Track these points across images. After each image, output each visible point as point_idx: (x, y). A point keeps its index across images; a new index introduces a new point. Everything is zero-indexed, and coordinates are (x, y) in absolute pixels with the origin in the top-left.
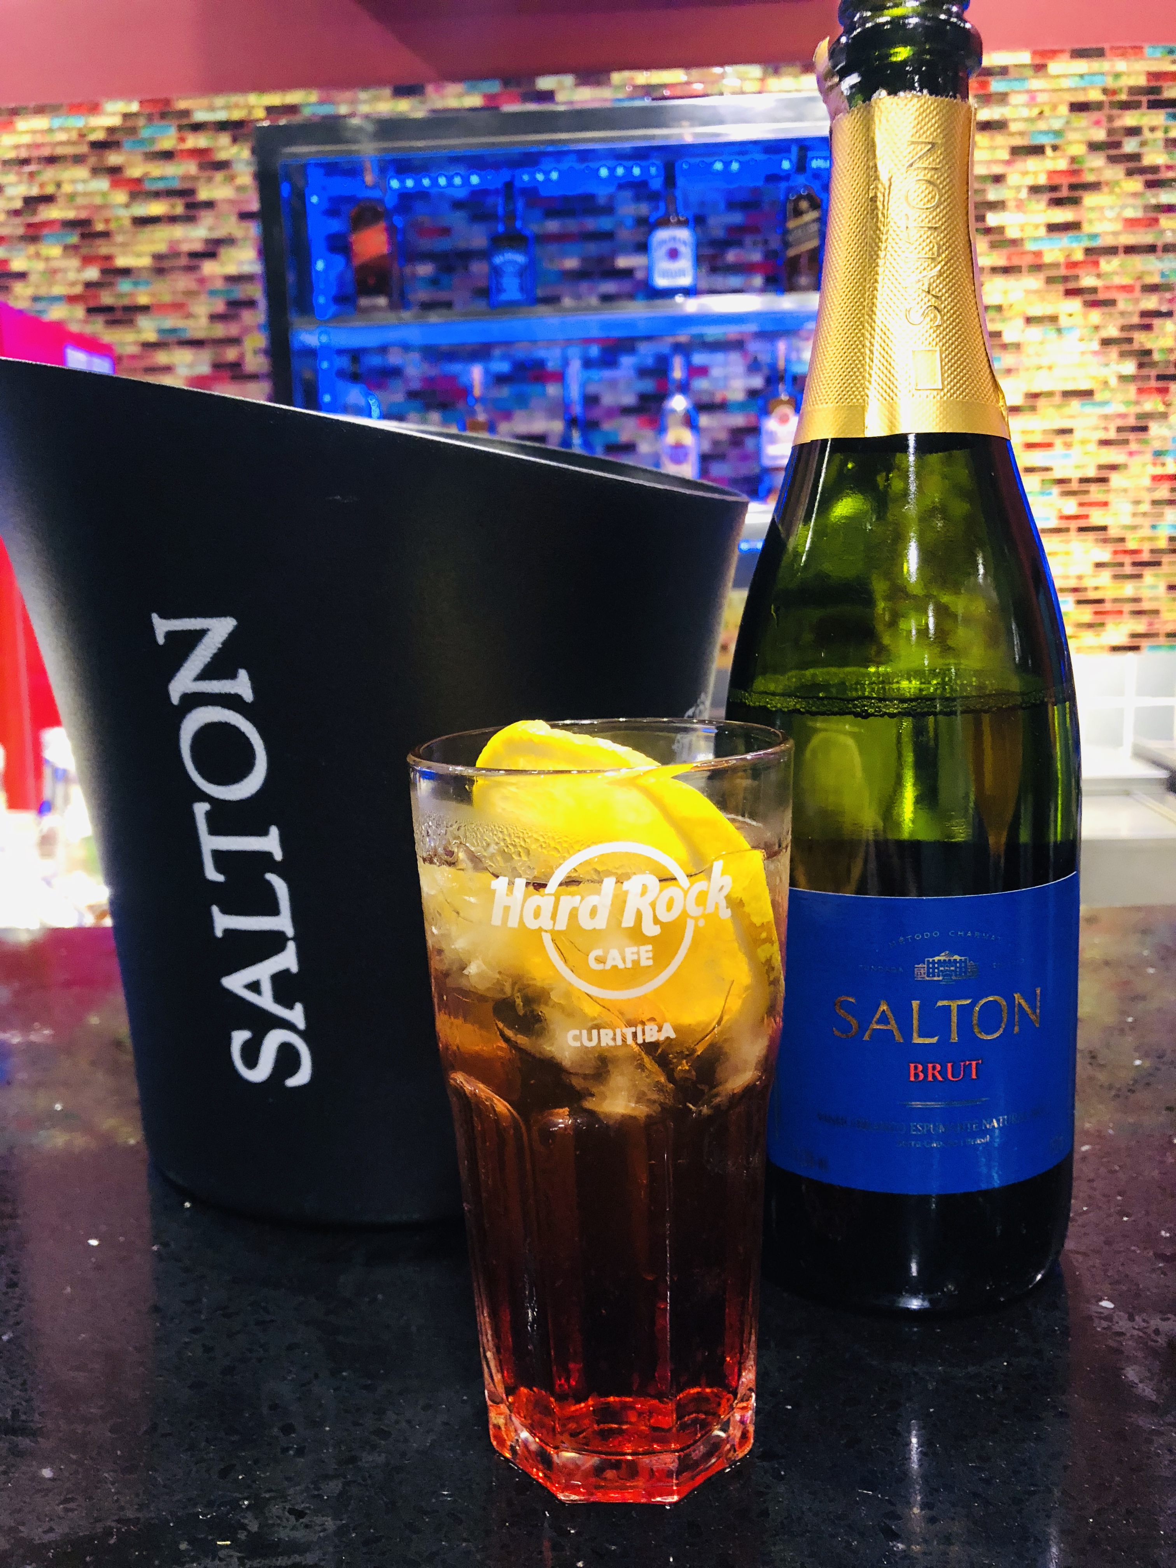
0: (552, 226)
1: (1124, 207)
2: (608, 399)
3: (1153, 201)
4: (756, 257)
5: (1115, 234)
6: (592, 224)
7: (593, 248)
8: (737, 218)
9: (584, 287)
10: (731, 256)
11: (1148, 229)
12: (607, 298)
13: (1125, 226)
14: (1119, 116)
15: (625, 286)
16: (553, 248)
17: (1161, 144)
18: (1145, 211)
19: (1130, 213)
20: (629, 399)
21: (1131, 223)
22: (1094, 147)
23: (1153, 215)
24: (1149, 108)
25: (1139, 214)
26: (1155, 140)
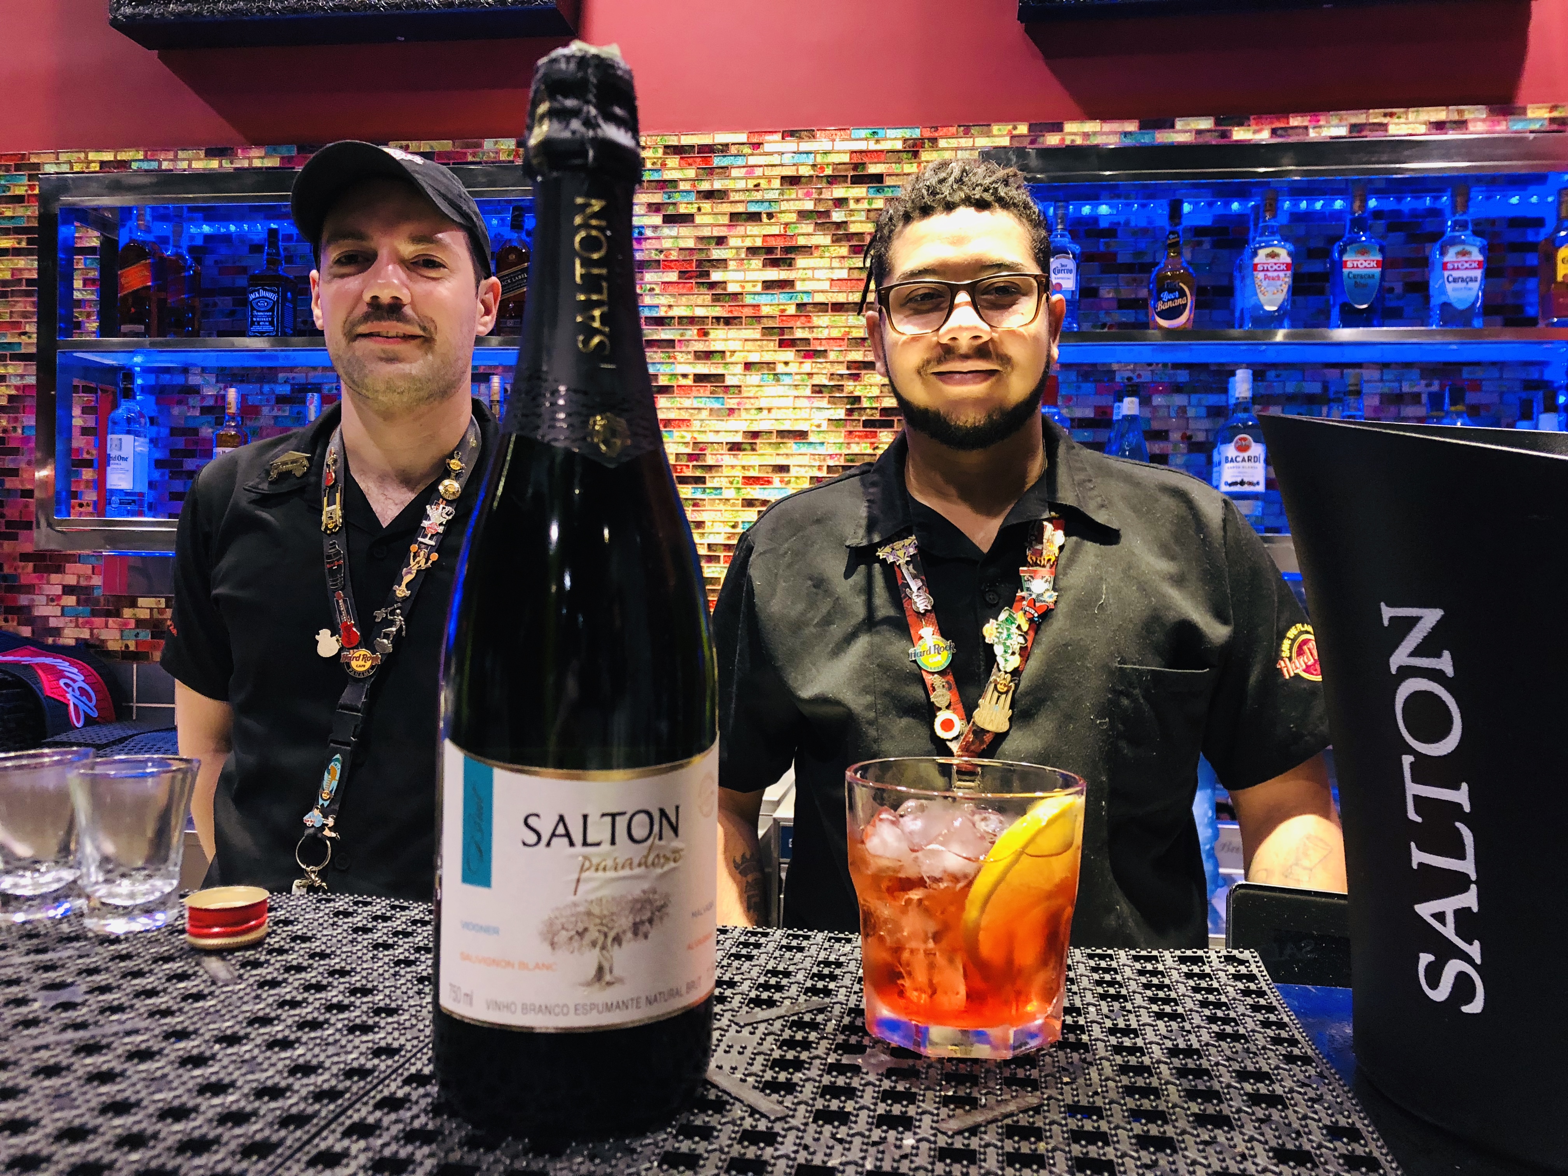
1: (831, 269)
5: (825, 292)
13: (833, 286)
14: (828, 189)
19: (838, 274)
21: (839, 283)
22: (803, 215)
24: (853, 182)
25: (845, 275)
26: (859, 211)
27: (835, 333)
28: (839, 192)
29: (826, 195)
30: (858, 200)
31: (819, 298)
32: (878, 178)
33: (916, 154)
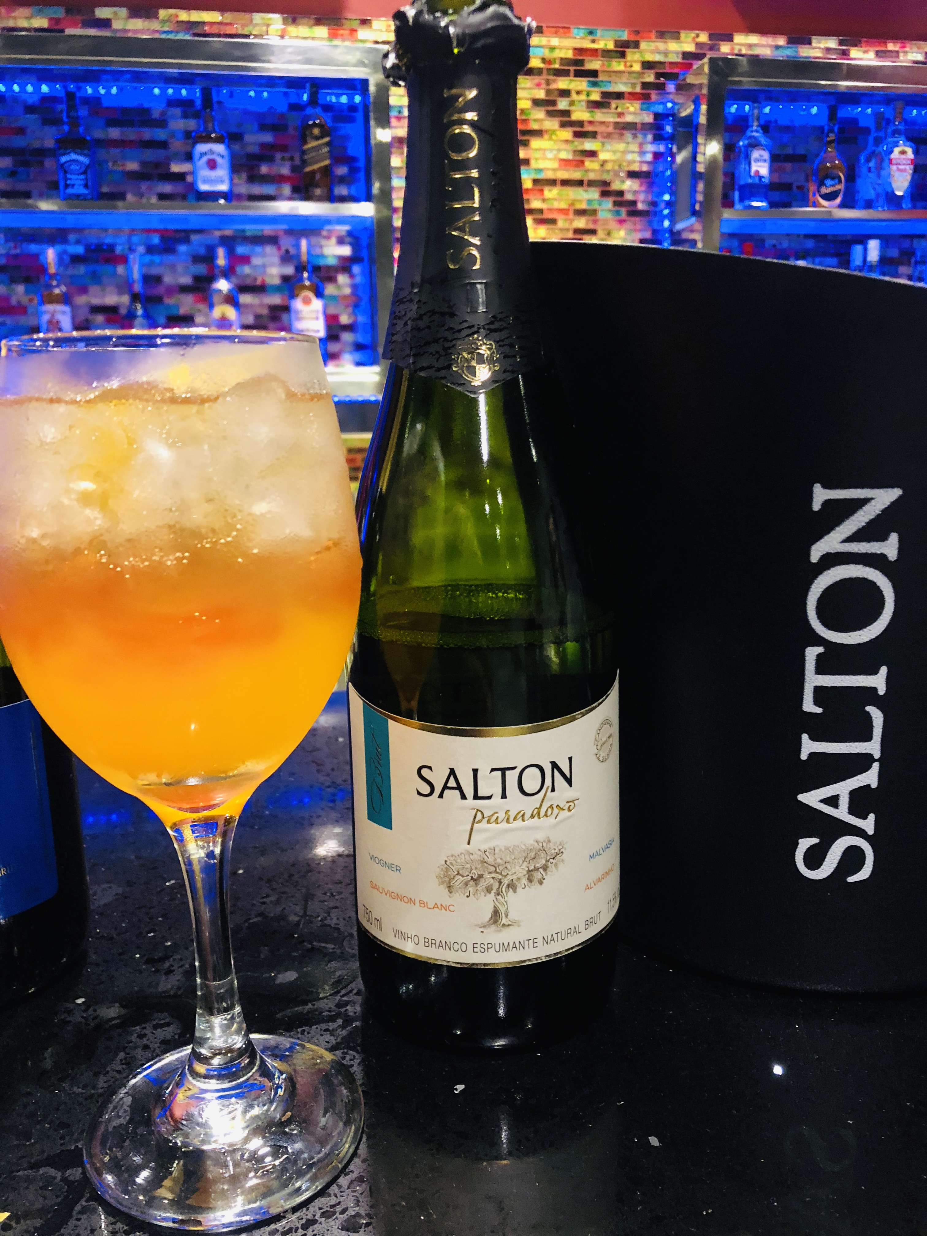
0: (114, 133)
1: (559, 150)
2: (168, 279)
3: (580, 148)
4: (285, 171)
5: (554, 170)
6: (147, 134)
7: (149, 155)
8: (268, 138)
9: (144, 186)
10: (264, 169)
11: (576, 169)
12: (163, 197)
13: (560, 166)
14: (554, 81)
15: (179, 188)
16: (115, 152)
17: (584, 104)
18: (574, 155)
19: (564, 155)
20: (186, 280)
21: (565, 163)
22: (537, 103)
23: (578, 158)
24: (576, 76)
25: (570, 157)
26: (580, 101)
27: (563, 205)
28: (562, 83)
29: (554, 86)
30: (578, 93)
31: (550, 175)
32: (594, 73)
33: (623, 55)
